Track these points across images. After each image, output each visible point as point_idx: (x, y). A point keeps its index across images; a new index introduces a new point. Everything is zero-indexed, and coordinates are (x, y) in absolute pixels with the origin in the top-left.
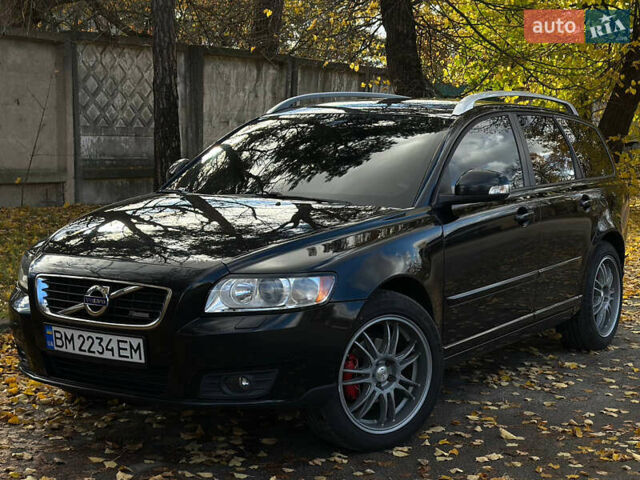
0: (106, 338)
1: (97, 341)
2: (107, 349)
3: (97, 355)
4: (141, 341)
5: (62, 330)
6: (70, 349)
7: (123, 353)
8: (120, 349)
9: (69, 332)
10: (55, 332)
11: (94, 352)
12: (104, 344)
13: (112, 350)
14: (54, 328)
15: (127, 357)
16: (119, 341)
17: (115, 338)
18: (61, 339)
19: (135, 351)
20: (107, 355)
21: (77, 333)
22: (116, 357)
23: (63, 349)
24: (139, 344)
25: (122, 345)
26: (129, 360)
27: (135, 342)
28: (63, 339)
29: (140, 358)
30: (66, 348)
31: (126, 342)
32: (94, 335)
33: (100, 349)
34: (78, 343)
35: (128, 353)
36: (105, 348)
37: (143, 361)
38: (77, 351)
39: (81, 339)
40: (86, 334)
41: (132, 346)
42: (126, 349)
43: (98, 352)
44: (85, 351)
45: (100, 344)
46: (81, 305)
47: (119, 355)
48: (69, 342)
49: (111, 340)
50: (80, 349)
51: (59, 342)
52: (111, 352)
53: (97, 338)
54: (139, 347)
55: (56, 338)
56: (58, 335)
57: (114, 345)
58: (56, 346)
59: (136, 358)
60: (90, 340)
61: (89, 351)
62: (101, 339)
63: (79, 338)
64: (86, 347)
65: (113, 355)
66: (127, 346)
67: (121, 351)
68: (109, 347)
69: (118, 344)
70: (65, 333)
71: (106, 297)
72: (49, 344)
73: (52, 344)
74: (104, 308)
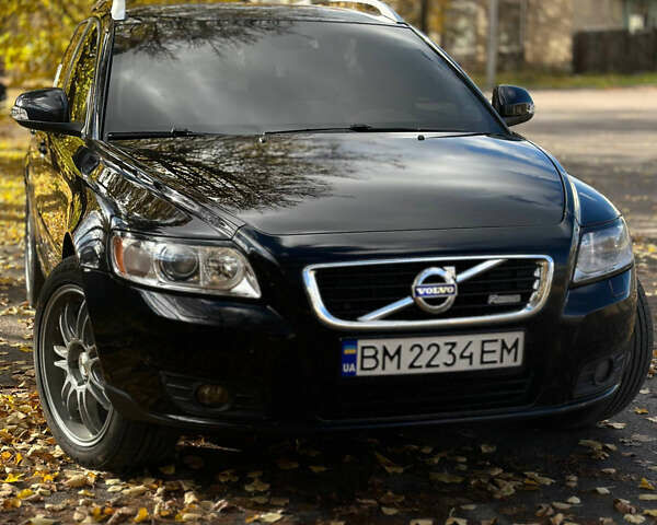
0: (461, 341)
1: (445, 349)
2: (462, 357)
3: (443, 369)
4: (520, 335)
5: (379, 344)
6: (391, 369)
7: (487, 358)
8: (483, 352)
9: (391, 345)
10: (363, 348)
11: (437, 366)
12: (457, 351)
13: (471, 357)
14: (361, 343)
15: (495, 362)
16: (484, 342)
17: (477, 339)
18: (374, 357)
19: (509, 352)
20: (462, 365)
21: (406, 343)
22: (477, 365)
23: (378, 372)
24: (517, 339)
25: (488, 347)
26: (498, 365)
27: (510, 338)
28: (380, 357)
29: (515, 359)
30: (383, 368)
31: (496, 341)
32: (440, 341)
33: (449, 360)
34: (407, 357)
35: (496, 357)
36: (458, 357)
37: (519, 362)
38: (405, 370)
39: (417, 350)
40: (425, 342)
41: (504, 345)
42: (494, 351)
43: (446, 364)
44: (420, 367)
45: (450, 352)
46: (408, 301)
47: (482, 362)
48: (392, 358)
49: (470, 343)
50: (412, 366)
51: (369, 363)
52: (468, 360)
53: (447, 344)
54: (515, 345)
55: (363, 357)
56: (370, 352)
57: (475, 349)
58: (362, 368)
59: (509, 361)
60: (434, 349)
61: (429, 365)
62: (454, 345)
63: (412, 349)
64: (422, 361)
65: (471, 363)
66: (497, 347)
67: (485, 355)
68: (466, 354)
69: (483, 345)
70: (384, 347)
71: (452, 282)
72: (347, 368)
73: (352, 368)
74: (451, 298)
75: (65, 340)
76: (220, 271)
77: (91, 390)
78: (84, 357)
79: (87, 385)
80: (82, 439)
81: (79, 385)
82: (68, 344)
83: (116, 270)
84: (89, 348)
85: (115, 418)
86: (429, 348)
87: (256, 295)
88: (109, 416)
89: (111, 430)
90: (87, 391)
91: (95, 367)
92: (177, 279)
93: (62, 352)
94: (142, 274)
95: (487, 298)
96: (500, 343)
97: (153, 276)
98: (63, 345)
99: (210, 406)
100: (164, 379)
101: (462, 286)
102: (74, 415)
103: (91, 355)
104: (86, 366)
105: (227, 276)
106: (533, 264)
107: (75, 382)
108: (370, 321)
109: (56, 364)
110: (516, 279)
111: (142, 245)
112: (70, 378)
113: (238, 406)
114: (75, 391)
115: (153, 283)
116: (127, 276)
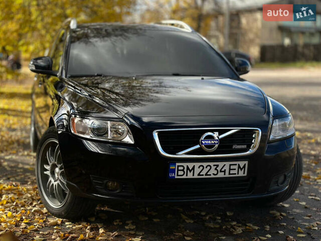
0: (221, 164)
1: (214, 168)
2: (221, 171)
3: (213, 176)
4: (246, 162)
5: (185, 165)
6: (190, 175)
7: (232, 172)
8: (230, 169)
9: (191, 165)
10: (178, 166)
11: (210, 175)
12: (219, 169)
13: (225, 171)
14: (177, 164)
15: (235, 174)
16: (230, 165)
17: (228, 164)
18: (183, 170)
19: (241, 170)
20: (221, 175)
21: (197, 165)
22: (227, 175)
23: (184, 177)
24: (245, 164)
25: (232, 167)
26: (237, 175)
27: (242, 164)
28: (185, 170)
29: (244, 173)
30: (187, 175)
31: (236, 165)
32: (212, 164)
33: (215, 172)
34: (197, 171)
35: (236, 172)
36: (219, 171)
37: (246, 175)
38: (196, 176)
39: (201, 168)
40: (205, 164)
41: (239, 167)
42: (235, 169)
43: (214, 174)
44: (203, 175)
45: (216, 169)
46: (198, 146)
47: (230, 174)
48: (190, 171)
49: (225, 165)
50: (199, 175)
51: (181, 173)
52: (223, 173)
53: (214, 165)
54: (244, 167)
55: (178, 170)
56: (181, 168)
57: (227, 168)
58: (178, 175)
59: (241, 174)
60: (209, 168)
61: (206, 175)
62: (217, 166)
63: (199, 168)
64: (204, 173)
65: (225, 174)
66: (236, 167)
67: (231, 171)
68: (223, 170)
69: (230, 167)
70: (187, 166)
71: (217, 139)
72: (171, 175)
73: (173, 175)
74: (217, 146)
75: (49, 162)
76: (117, 132)
77: (60, 184)
78: (57, 170)
79: (58, 182)
80: (55, 205)
81: (55, 181)
82: (50, 164)
83: (72, 132)
84: (59, 166)
85: (70, 195)
86: (206, 167)
87: (132, 142)
88: (67, 195)
89: (68, 201)
90: (58, 184)
91: (62, 174)
92: (98, 136)
93: (48, 167)
94: (83, 133)
95: (232, 146)
96: (237, 166)
97: (88, 134)
98: (48, 164)
99: (111, 190)
100: (92, 178)
101: (221, 140)
102: (52, 195)
103: (61, 169)
104: (58, 173)
105: (120, 134)
106: (253, 132)
107: (53, 181)
108: (181, 155)
109: (45, 173)
110: (245, 138)
111: (84, 121)
112: (51, 179)
113: (123, 190)
114: (53, 184)
115: (88, 137)
116: (77, 134)
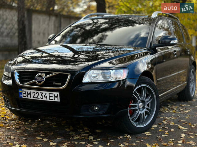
0: (44, 93)
1: (40, 94)
2: (44, 97)
3: (40, 99)
4: (58, 93)
5: (26, 90)
6: (29, 97)
7: (51, 98)
8: (50, 96)
9: (29, 91)
11: (39, 98)
12: (43, 95)
13: (46, 97)
14: (23, 90)
15: (53, 100)
16: (49, 94)
17: (48, 93)
18: (25, 94)
21: (32, 91)
22: (48, 100)
23: (26, 97)
24: (58, 94)
25: (51, 95)
26: (54, 101)
27: (56, 94)
28: (26, 94)
30: (27, 97)
31: (52, 94)
32: (39, 92)
34: (32, 95)
35: (53, 98)
37: (59, 101)
38: (32, 98)
39: (34, 93)
40: (36, 92)
42: (52, 97)
43: (41, 98)
44: (35, 98)
48: (29, 95)
49: (46, 93)
52: (46, 98)
53: (41, 93)
54: (57, 96)
56: (24, 92)
57: (47, 95)
58: (23, 96)
59: (56, 100)
60: (38, 94)
61: (37, 98)
62: (42, 93)
63: (33, 93)
64: (36, 96)
65: (47, 99)
66: (53, 95)
68: (45, 96)
69: (49, 95)
70: (27, 91)
71: (44, 78)
73: (21, 96)
74: (43, 82)
86: (37, 93)
95: (53, 83)
101: (46, 79)
108: (25, 84)
